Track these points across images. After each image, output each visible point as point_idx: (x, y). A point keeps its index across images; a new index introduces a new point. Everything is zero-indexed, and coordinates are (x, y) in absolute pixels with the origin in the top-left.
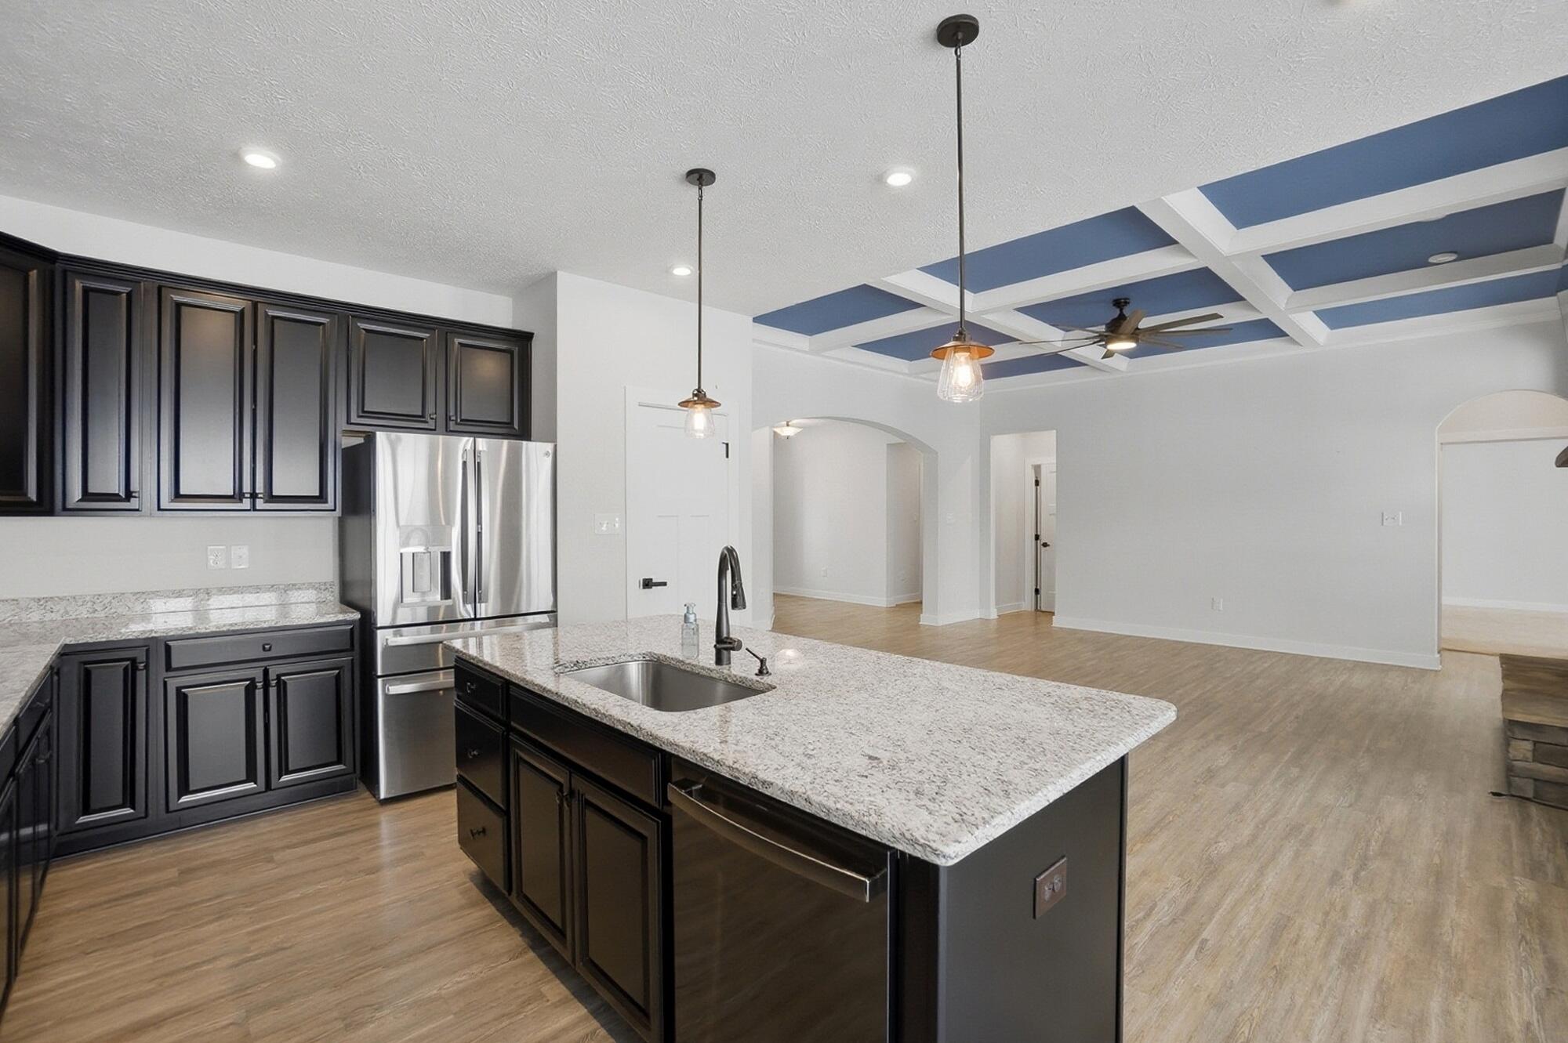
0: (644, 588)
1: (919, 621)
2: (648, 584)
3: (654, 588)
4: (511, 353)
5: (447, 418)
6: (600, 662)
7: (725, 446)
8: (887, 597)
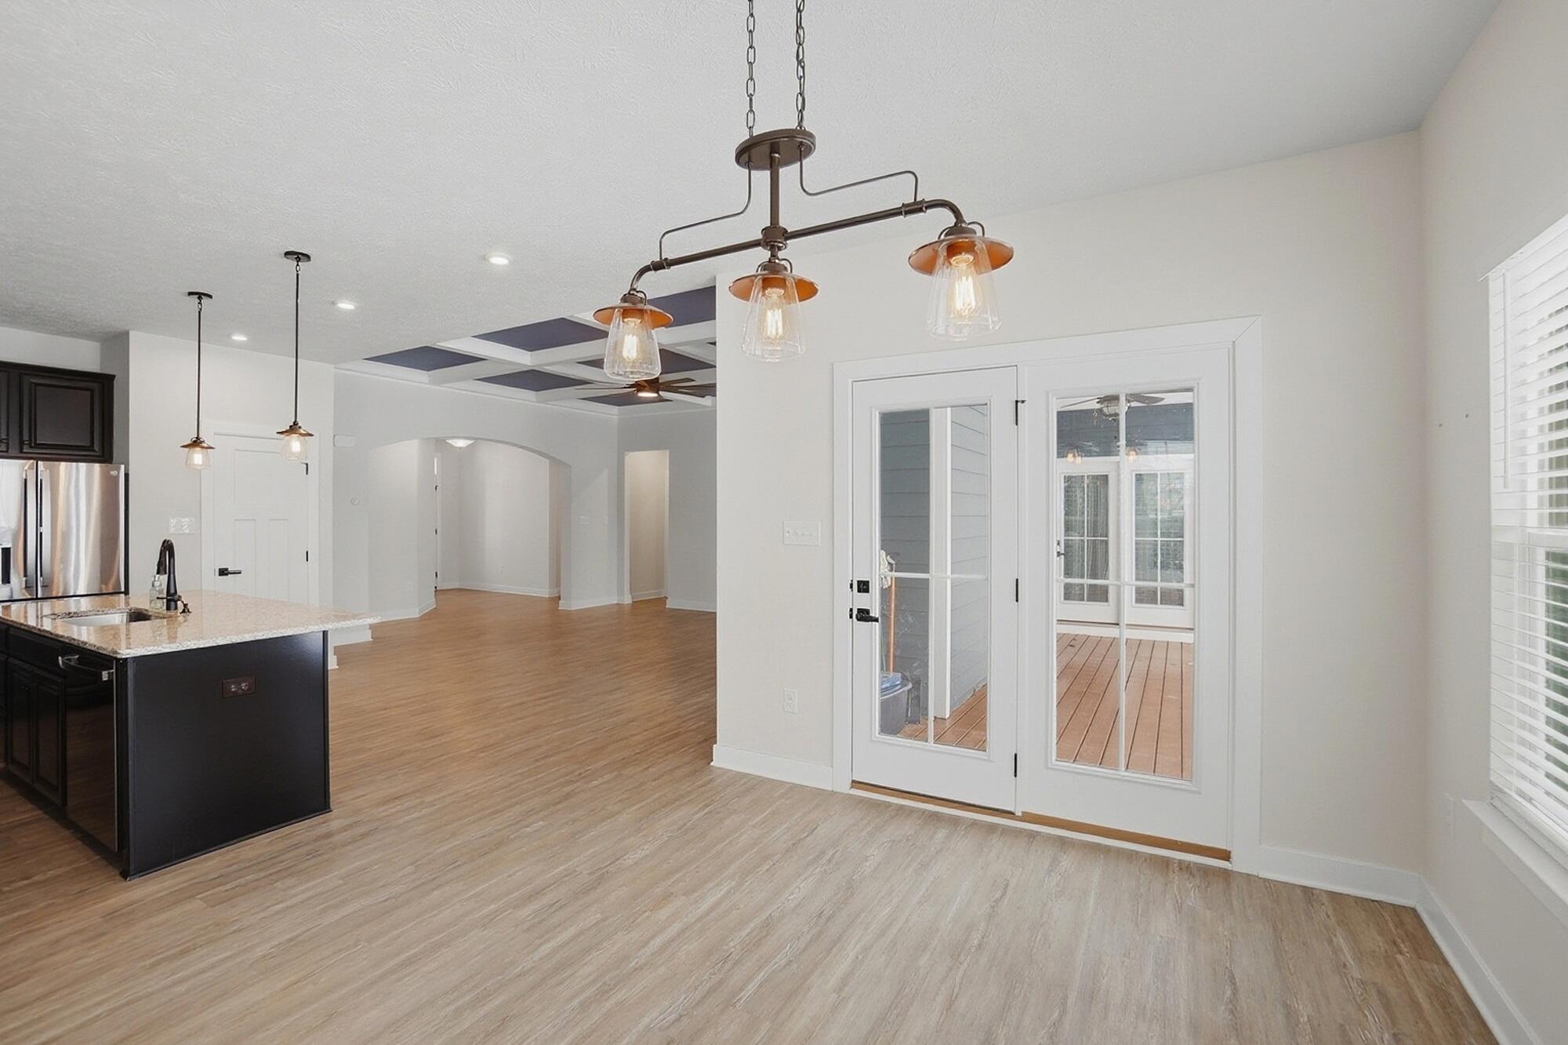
0: (220, 575)
1: (558, 606)
2: (223, 572)
3: (229, 575)
4: (92, 391)
5: (21, 443)
6: (92, 613)
7: (305, 466)
8: (550, 588)
